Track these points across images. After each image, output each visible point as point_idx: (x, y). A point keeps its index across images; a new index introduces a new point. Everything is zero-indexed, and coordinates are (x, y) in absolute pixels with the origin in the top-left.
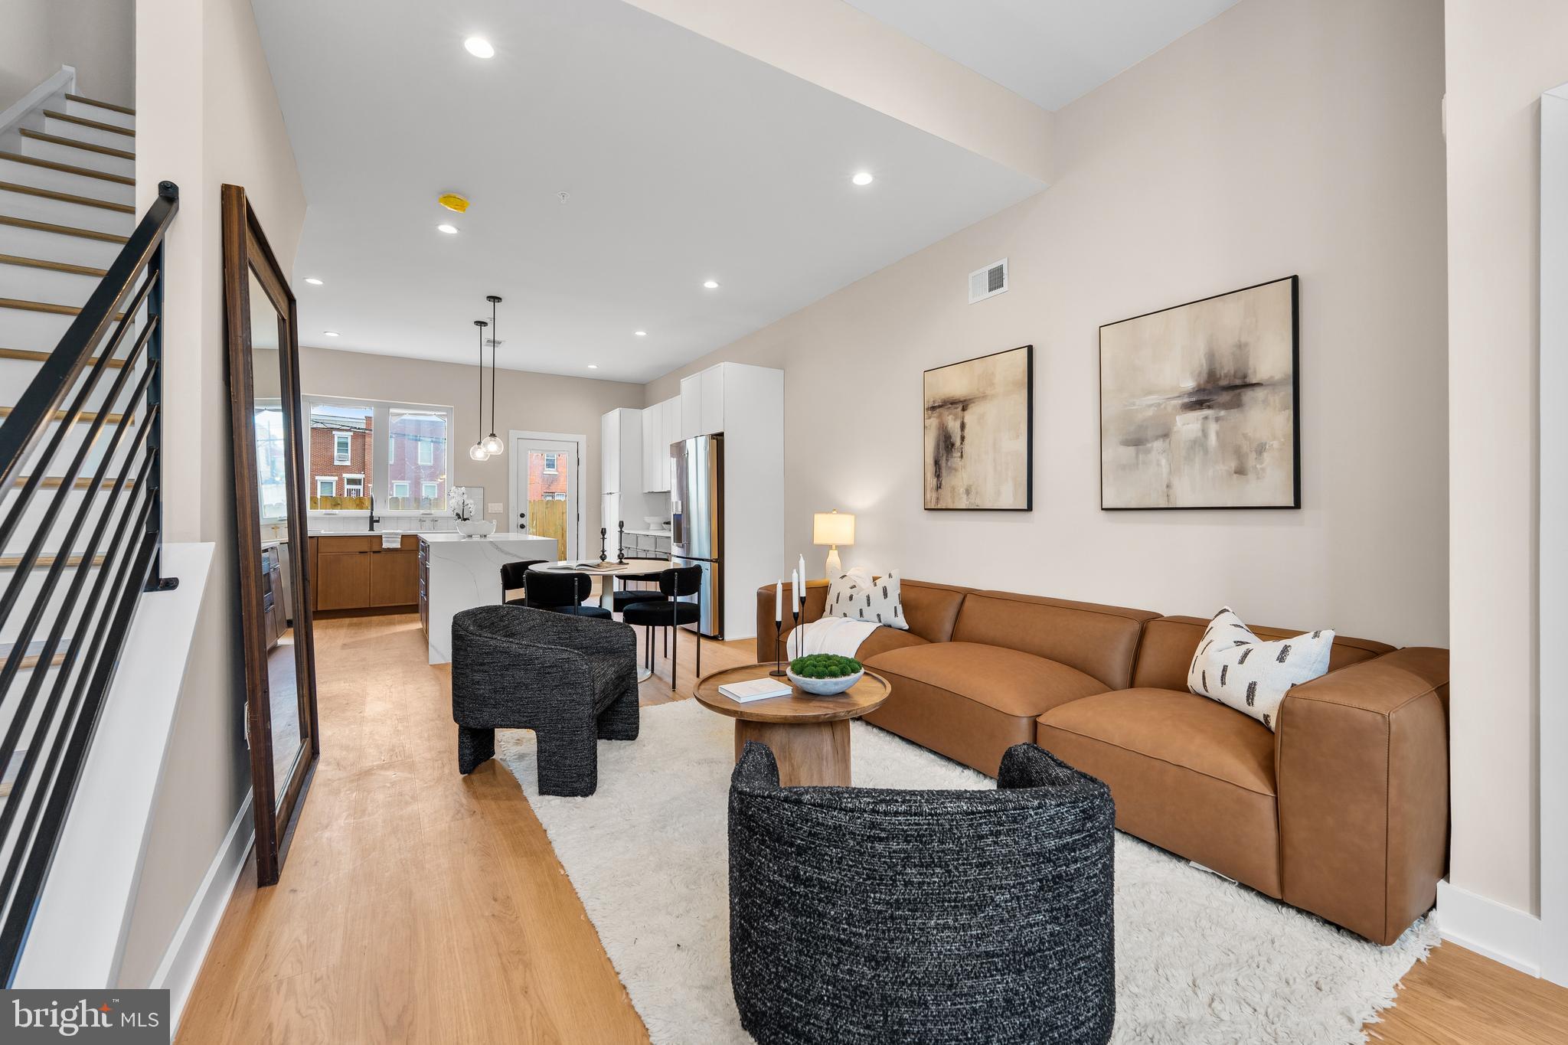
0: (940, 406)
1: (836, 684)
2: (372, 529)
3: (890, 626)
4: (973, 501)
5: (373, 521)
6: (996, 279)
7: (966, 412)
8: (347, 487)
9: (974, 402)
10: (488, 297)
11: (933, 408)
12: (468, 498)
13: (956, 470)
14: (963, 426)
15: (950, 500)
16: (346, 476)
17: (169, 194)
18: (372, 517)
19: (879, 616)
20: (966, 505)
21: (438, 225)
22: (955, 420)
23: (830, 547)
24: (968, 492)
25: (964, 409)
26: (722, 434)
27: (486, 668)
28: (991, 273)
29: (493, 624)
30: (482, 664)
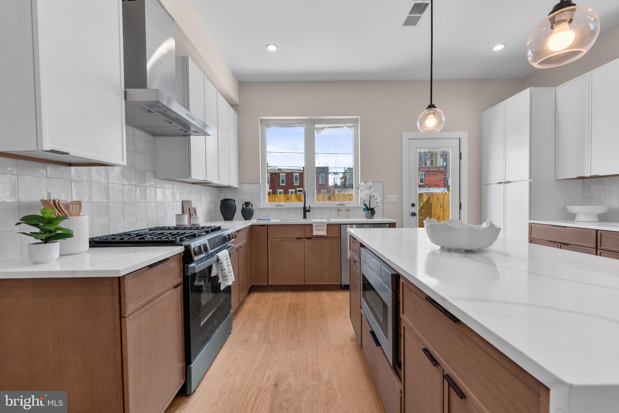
2: (305, 217)
5: (306, 211)
18: (305, 208)
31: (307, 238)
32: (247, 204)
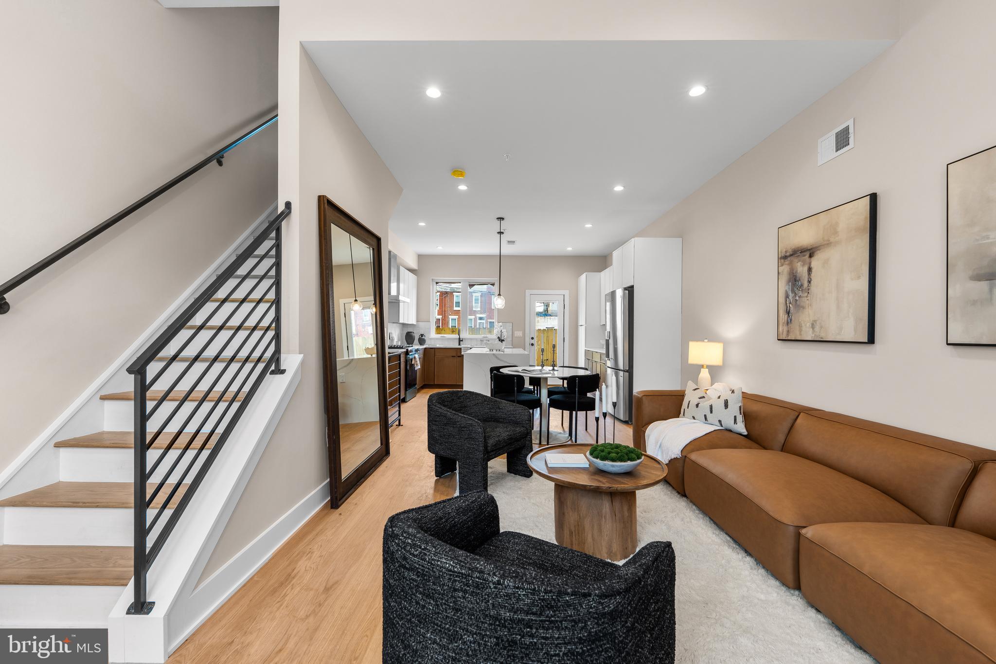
0: (791, 255)
1: (613, 466)
2: (459, 345)
3: (730, 431)
4: (818, 334)
5: (460, 340)
6: (842, 139)
7: (812, 259)
8: (479, 321)
9: (819, 250)
10: (497, 218)
11: (785, 258)
12: (503, 328)
13: (804, 308)
14: (810, 270)
15: (798, 333)
16: (479, 316)
17: (288, 205)
18: (459, 338)
19: (720, 421)
20: (812, 337)
21: (458, 186)
22: (803, 265)
23: (702, 366)
24: (813, 326)
25: (811, 256)
26: (632, 287)
27: (437, 423)
28: (838, 135)
29: (453, 400)
30: (436, 421)
31: (458, 356)
32: (422, 335)
